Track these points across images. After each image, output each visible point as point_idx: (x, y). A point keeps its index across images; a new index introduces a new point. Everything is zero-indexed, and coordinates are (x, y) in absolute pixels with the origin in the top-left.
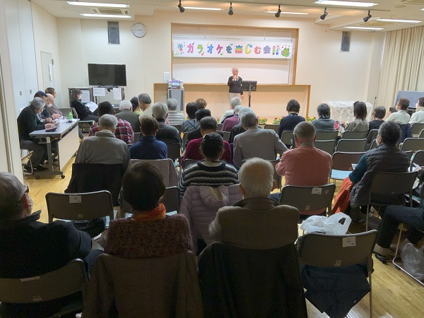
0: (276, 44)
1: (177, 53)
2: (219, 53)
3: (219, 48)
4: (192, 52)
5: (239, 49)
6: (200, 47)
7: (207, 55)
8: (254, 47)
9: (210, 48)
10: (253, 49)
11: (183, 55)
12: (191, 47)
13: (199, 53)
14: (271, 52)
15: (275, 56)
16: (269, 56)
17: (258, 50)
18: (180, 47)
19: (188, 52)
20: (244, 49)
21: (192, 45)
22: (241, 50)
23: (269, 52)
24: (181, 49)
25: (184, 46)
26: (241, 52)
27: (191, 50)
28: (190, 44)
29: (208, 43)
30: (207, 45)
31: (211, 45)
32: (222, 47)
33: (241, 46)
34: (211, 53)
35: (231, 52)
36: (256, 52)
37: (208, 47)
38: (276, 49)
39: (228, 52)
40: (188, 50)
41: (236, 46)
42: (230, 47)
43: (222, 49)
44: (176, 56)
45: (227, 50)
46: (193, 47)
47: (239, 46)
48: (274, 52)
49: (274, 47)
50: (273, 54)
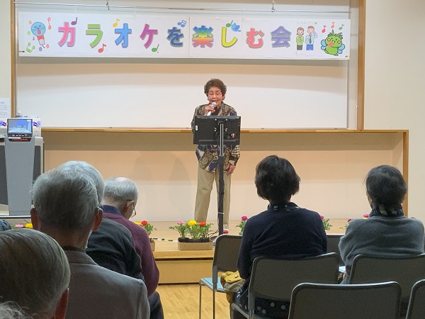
0: (304, 22)
1: (29, 46)
2: (147, 45)
3: (148, 33)
4: (71, 44)
5: (203, 37)
6: (94, 30)
7: (114, 51)
8: (245, 29)
9: (123, 35)
10: (242, 36)
11: (46, 53)
12: (68, 30)
13: (93, 46)
14: (293, 42)
15: (305, 55)
16: (289, 53)
17: (257, 38)
18: (39, 31)
19: (61, 43)
20: (216, 35)
21: (71, 26)
22: (209, 39)
23: (286, 44)
24: (41, 38)
25: (50, 28)
26: (210, 45)
27: (69, 39)
28: (66, 24)
29: (117, 20)
30: (115, 25)
31: (126, 25)
32: (155, 32)
33: (208, 27)
34: (125, 46)
35: (181, 44)
36: (250, 42)
37: (117, 31)
38: (306, 34)
39: (172, 43)
40: (60, 40)
41: (195, 29)
42: (179, 30)
43: (154, 36)
44: (26, 54)
45: (169, 37)
46: (73, 30)
47: (203, 27)
48: (300, 44)
49: (300, 29)
50: (300, 48)
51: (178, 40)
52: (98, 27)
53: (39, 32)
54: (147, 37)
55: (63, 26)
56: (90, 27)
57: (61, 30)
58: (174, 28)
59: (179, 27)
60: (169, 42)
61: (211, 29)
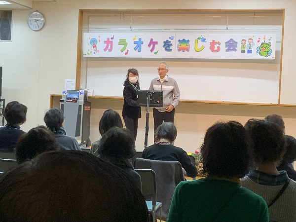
0: (246, 36)
1: (89, 51)
2: (152, 50)
3: (153, 43)
4: (110, 50)
5: (184, 45)
6: (123, 42)
7: (133, 54)
8: (209, 40)
9: (139, 45)
10: (207, 45)
11: (97, 55)
12: (109, 42)
13: (122, 51)
14: (239, 48)
15: (246, 56)
16: (236, 55)
17: (216, 46)
19: (105, 50)
20: (192, 44)
21: (110, 40)
22: (187, 47)
23: (235, 50)
24: (95, 47)
25: (99, 41)
26: (188, 50)
27: (109, 48)
28: (108, 39)
29: (136, 36)
30: (134, 39)
31: (140, 39)
32: (156, 43)
33: (187, 40)
34: (139, 51)
35: (171, 50)
36: (212, 49)
37: (135, 43)
38: (247, 43)
39: (166, 50)
40: (105, 48)
41: (179, 41)
42: (170, 42)
43: (156, 45)
44: (87, 56)
45: (164, 46)
46: (112, 42)
47: (184, 40)
48: (243, 50)
49: (243, 40)
50: (243, 52)
51: (169, 47)
52: (125, 40)
53: (94, 44)
54: (152, 45)
55: (106, 40)
56: (121, 40)
57: (105, 42)
58: (167, 41)
59: (170, 40)
60: (164, 49)
61: (188, 41)
